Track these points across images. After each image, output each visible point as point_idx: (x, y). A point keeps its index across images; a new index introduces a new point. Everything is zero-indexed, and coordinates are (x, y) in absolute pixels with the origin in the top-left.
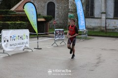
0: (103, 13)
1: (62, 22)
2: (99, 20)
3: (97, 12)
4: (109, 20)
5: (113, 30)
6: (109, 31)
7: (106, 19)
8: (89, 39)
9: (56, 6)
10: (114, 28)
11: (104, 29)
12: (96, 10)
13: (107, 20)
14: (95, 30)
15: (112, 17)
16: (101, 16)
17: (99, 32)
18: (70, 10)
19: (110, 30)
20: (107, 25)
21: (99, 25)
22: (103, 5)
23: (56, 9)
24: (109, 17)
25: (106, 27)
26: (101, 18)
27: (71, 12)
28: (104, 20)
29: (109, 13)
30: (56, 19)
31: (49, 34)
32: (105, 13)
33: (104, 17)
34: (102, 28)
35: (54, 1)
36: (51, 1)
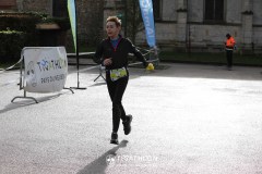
0: (180, 10)
2: (171, 26)
3: (167, 9)
5: (203, 48)
7: (188, 23)
10: (204, 44)
11: (184, 45)
13: (192, 26)
15: (201, 21)
16: (177, 17)
17: (173, 53)
18: (108, 5)
19: (197, 48)
20: (192, 38)
21: (171, 37)
25: (189, 41)
26: (175, 22)
27: (111, 9)
28: (184, 26)
29: (194, 11)
32: (185, 11)
34: (180, 45)
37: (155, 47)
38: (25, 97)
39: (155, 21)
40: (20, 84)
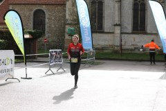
0: (116, 25)
1: (55, 39)
2: (110, 35)
3: (107, 24)
4: (126, 35)
5: (131, 50)
6: (126, 52)
7: (121, 33)
8: (97, 64)
9: (47, 16)
10: (133, 47)
11: (119, 48)
12: (106, 21)
13: (123, 35)
14: (105, 51)
15: (130, 31)
16: (114, 29)
17: (111, 54)
19: (128, 50)
20: (123, 43)
21: (110, 43)
22: (117, 13)
23: (47, 20)
24: (125, 31)
25: (121, 45)
26: (113, 33)
28: (119, 35)
30: (47, 35)
31: (39, 58)
32: (119, 25)
33: (118, 30)
34: (116, 48)
35: (44, 8)
36: (39, 8)
37: (92, 50)
39: (92, 32)
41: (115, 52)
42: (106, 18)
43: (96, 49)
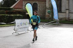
0: (67, 9)
1: (42, 15)
3: (63, 9)
4: (71, 14)
9: (38, 5)
12: (63, 8)
14: (62, 20)
17: (65, 21)
18: (47, 8)
19: (72, 20)
20: (70, 17)
21: (64, 17)
22: (67, 5)
23: (38, 7)
24: (70, 12)
26: (66, 13)
27: (48, 9)
28: (68, 14)
29: (71, 10)
33: (67, 12)
34: (67, 19)
35: (37, 2)
36: (35, 2)
37: (58, 19)
38: (16, 33)
40: (14, 29)
41: (67, 20)
42: (63, 6)
43: (59, 19)
